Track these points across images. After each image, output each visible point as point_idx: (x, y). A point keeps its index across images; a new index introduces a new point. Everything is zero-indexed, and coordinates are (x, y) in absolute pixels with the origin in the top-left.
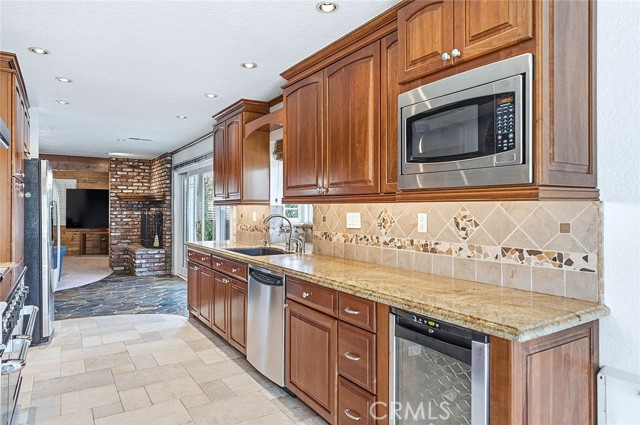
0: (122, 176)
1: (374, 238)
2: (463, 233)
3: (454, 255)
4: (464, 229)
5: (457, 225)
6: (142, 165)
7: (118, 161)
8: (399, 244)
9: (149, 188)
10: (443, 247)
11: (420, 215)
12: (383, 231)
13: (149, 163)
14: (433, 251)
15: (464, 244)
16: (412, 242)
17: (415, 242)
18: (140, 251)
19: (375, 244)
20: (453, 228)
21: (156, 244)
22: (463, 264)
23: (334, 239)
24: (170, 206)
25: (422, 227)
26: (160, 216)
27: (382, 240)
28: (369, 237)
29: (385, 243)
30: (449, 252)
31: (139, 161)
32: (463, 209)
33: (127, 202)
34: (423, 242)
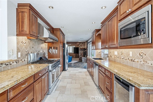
0: (81, 45)
1: (120, 57)
2: (141, 57)
3: (139, 63)
4: (142, 56)
5: (140, 55)
6: (83, 43)
7: (80, 43)
8: (125, 59)
9: (85, 47)
10: (136, 60)
11: (130, 52)
12: (122, 56)
13: (85, 43)
14: (134, 61)
15: (142, 60)
16: (128, 59)
17: (129, 59)
18: (83, 58)
19: (120, 59)
20: (139, 56)
21: (85, 56)
22: (141, 65)
23: (112, 57)
24: (87, 50)
25: (131, 55)
26: (86, 52)
27: (122, 58)
28: (119, 57)
29: (122, 59)
30: (138, 62)
31: (83, 42)
32: (142, 51)
33: (82, 49)
34: (131, 59)
